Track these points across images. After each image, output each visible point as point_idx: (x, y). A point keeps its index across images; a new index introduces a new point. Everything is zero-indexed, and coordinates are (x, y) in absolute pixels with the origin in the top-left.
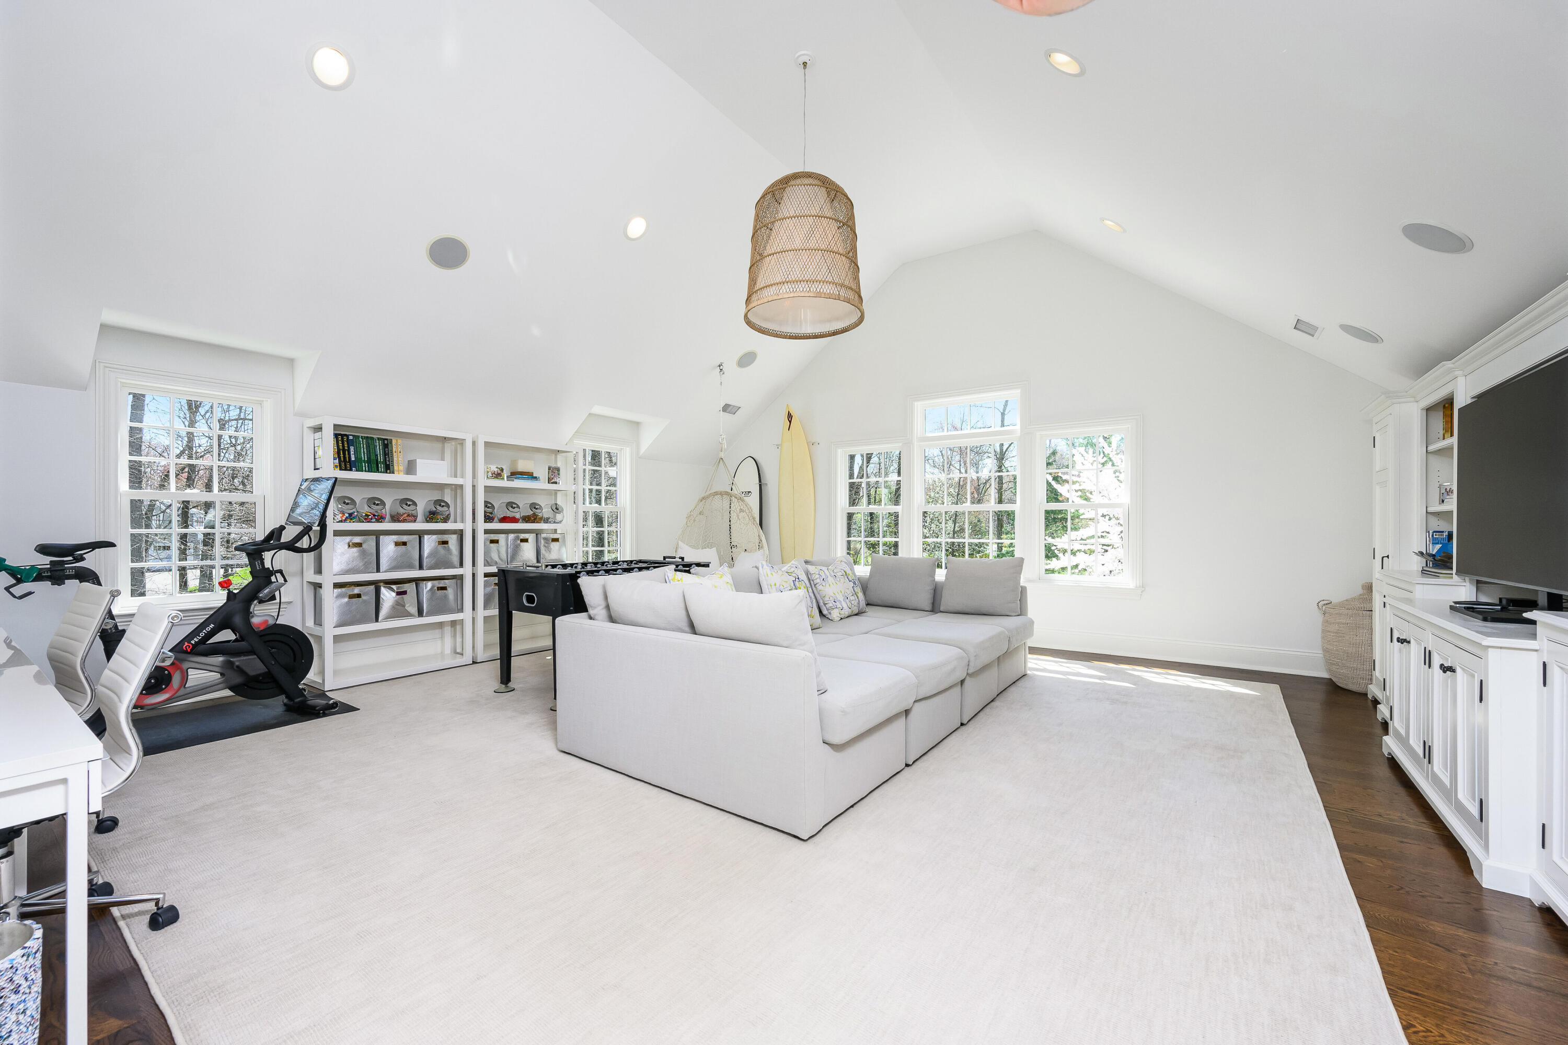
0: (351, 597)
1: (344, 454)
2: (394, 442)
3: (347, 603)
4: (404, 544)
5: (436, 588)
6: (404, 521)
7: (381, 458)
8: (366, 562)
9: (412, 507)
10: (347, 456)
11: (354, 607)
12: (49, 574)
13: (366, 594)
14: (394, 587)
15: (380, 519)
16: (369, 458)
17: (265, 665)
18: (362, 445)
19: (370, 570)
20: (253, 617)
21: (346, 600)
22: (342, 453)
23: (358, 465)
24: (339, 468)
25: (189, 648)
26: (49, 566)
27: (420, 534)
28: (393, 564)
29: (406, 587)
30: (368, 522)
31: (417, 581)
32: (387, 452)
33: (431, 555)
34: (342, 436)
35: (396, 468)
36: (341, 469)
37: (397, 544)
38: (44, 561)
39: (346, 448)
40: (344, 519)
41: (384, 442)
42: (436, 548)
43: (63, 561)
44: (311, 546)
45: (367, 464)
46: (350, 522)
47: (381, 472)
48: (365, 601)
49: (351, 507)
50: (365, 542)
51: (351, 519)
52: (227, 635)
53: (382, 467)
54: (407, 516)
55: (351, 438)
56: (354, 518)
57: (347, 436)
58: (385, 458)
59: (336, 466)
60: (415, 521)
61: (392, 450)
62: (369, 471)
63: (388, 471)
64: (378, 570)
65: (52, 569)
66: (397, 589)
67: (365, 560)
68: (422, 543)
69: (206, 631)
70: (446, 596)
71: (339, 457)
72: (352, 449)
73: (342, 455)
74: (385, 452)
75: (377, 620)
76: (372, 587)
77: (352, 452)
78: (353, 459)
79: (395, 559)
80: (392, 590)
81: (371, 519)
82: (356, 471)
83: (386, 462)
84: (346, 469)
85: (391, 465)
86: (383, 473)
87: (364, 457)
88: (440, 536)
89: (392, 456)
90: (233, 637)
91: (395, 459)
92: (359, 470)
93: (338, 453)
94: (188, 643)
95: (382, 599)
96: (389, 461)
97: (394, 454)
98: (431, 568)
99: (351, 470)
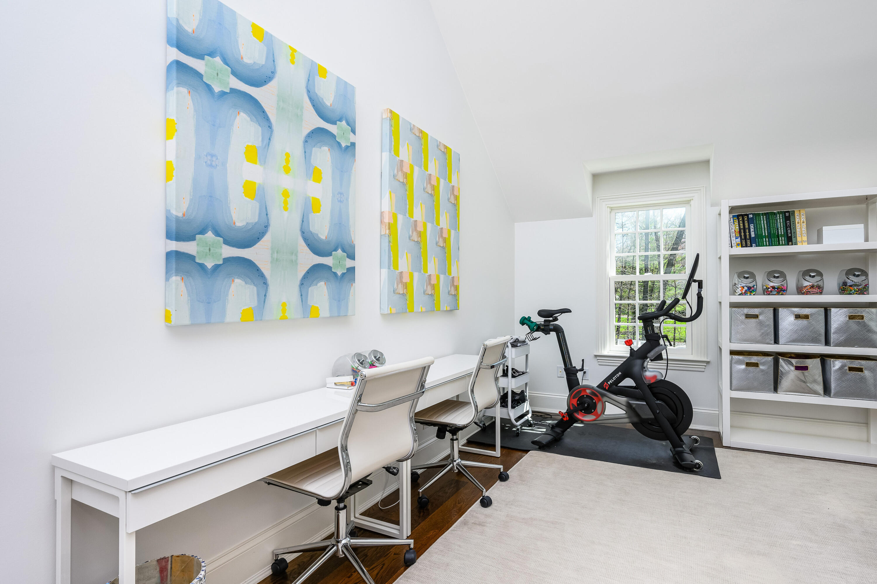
0: (748, 364)
1: (745, 232)
2: (796, 213)
3: (744, 370)
4: (806, 317)
5: (847, 368)
6: (808, 293)
7: (781, 231)
8: (763, 333)
9: (818, 278)
10: (748, 234)
11: (751, 375)
12: (543, 328)
13: (763, 364)
14: (794, 361)
15: (781, 291)
16: (770, 233)
17: (652, 412)
18: (762, 222)
19: (768, 341)
20: (646, 371)
21: (743, 367)
22: (742, 232)
23: (758, 240)
24: (740, 246)
25: (607, 387)
26: (543, 323)
27: (827, 308)
28: (795, 336)
29: (809, 362)
30: (769, 294)
31: (824, 358)
32: (788, 224)
33: (839, 330)
34: (743, 216)
35: (799, 239)
36: (742, 247)
37: (798, 317)
38: (540, 320)
39: (747, 227)
40: (743, 292)
41: (785, 214)
42: (847, 323)
43: (549, 320)
44: (692, 315)
45: (767, 239)
46: (750, 295)
47: (782, 245)
48: (762, 371)
49: (750, 280)
50: (761, 314)
51: (751, 292)
52: (628, 382)
53: (782, 239)
54: (810, 288)
55: (751, 216)
56: (753, 290)
57: (747, 215)
58: (787, 231)
59: (738, 245)
60: (821, 293)
61: (794, 222)
62: (769, 245)
63: (790, 243)
64: (776, 341)
65: (546, 324)
66: (796, 364)
67: (762, 331)
68: (829, 317)
69: (616, 376)
70: (863, 380)
71: (741, 236)
72: (752, 226)
73: (743, 234)
74: (786, 224)
75: (776, 390)
76: (770, 358)
77: (752, 230)
78: (753, 235)
79: (796, 332)
80: (792, 364)
81: (771, 291)
82: (756, 246)
83: (787, 235)
84: (746, 246)
85: (793, 236)
86: (785, 245)
87: (765, 233)
88: (851, 310)
89: (795, 228)
90: (634, 384)
91: (798, 230)
92: (759, 245)
93: (740, 232)
94: (606, 383)
95: (781, 371)
96: (791, 233)
97: (797, 225)
98: (839, 344)
99: (751, 246)
